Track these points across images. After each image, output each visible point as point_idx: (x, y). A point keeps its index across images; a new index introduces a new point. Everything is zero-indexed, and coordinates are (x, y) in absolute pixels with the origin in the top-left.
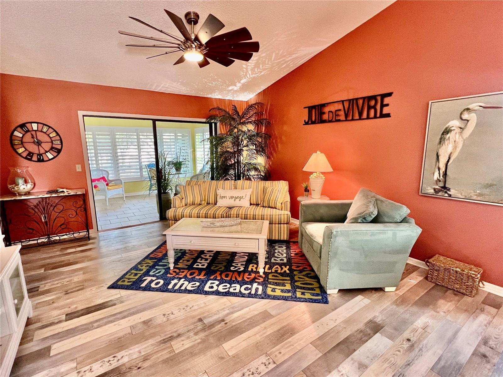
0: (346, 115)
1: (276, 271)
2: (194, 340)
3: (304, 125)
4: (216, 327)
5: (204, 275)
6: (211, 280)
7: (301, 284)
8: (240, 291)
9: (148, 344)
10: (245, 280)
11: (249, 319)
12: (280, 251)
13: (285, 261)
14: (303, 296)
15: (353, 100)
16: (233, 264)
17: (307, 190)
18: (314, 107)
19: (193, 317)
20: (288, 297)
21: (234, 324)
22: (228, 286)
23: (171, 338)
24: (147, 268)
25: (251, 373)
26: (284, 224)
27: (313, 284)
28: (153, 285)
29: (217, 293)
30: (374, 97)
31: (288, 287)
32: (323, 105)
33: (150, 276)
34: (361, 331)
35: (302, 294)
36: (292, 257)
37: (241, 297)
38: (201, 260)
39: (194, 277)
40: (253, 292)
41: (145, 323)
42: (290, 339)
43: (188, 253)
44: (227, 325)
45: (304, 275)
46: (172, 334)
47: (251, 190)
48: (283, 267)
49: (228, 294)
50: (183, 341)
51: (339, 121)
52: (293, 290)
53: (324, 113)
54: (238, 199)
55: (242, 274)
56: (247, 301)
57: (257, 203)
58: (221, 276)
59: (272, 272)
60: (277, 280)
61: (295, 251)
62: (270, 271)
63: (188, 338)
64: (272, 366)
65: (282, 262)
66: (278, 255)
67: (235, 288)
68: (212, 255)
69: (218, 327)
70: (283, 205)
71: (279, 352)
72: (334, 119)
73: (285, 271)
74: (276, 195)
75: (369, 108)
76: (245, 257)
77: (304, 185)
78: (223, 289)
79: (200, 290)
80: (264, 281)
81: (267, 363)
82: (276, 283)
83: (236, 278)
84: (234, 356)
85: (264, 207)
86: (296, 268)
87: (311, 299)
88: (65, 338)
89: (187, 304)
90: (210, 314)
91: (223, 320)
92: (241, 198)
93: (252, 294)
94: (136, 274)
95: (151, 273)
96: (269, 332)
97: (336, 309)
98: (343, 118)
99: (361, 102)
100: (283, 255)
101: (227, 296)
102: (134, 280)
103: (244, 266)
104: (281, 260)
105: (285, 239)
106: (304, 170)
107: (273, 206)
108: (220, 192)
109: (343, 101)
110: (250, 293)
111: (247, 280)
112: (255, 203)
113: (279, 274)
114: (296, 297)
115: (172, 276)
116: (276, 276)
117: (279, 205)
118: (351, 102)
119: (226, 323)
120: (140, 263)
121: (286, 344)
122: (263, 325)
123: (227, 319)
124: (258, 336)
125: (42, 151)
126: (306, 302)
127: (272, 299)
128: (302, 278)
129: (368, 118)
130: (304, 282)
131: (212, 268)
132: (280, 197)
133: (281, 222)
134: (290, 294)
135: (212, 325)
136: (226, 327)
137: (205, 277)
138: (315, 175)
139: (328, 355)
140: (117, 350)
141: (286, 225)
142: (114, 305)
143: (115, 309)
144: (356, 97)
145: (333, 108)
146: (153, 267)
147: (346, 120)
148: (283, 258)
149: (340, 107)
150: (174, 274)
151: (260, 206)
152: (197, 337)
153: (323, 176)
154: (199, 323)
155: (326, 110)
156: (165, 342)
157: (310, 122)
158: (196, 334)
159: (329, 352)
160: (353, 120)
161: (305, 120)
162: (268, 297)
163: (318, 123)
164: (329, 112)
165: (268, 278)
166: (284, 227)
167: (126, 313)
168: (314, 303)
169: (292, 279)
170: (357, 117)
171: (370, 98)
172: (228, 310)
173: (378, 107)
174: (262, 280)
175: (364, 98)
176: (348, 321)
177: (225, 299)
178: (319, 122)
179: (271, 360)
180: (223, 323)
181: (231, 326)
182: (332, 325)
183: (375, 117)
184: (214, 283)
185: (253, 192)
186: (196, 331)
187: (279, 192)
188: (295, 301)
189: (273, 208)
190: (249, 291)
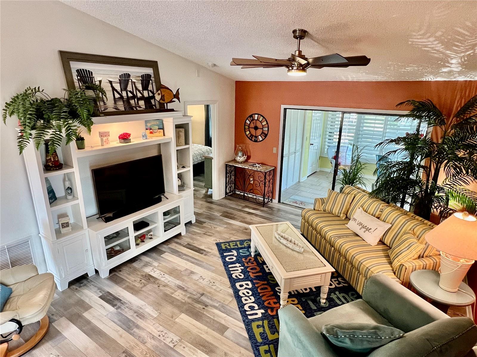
2: (183, 298)
5: (255, 276)
6: (252, 282)
8: (246, 304)
9: (174, 281)
11: (213, 320)
14: (263, 352)
19: (204, 290)
20: (256, 339)
21: (205, 313)
22: (250, 295)
23: (182, 288)
25: (164, 335)
28: (228, 258)
33: (238, 251)
35: (265, 350)
37: (239, 307)
39: (250, 272)
40: (249, 313)
41: (192, 273)
42: (199, 351)
44: (202, 309)
46: (186, 288)
47: (388, 226)
49: (238, 298)
50: (182, 294)
58: (260, 286)
63: (185, 295)
64: (171, 345)
67: (248, 299)
69: (199, 306)
71: (185, 346)
78: (243, 293)
80: (272, 316)
81: (173, 342)
82: (273, 326)
83: (264, 295)
84: (176, 322)
88: (172, 253)
89: (216, 282)
90: (210, 297)
91: (206, 306)
92: (368, 230)
93: (245, 313)
94: (235, 245)
95: (241, 251)
96: (204, 336)
101: (236, 298)
102: (229, 248)
110: (247, 311)
111: (266, 303)
114: (259, 346)
115: (244, 261)
117: (395, 264)
119: (204, 309)
121: (194, 350)
122: (210, 330)
123: (208, 308)
124: (197, 330)
125: (258, 134)
131: (269, 276)
132: (403, 254)
134: (260, 340)
135: (200, 302)
136: (200, 310)
140: (169, 273)
142: (202, 253)
143: (199, 256)
150: (247, 261)
152: (186, 299)
154: (199, 295)
156: (178, 288)
162: (248, 325)
167: (196, 261)
172: (219, 305)
174: (273, 313)
177: (232, 299)
179: (176, 344)
180: (204, 307)
181: (202, 312)
184: (248, 285)
186: (192, 296)
187: (408, 247)
188: (252, 346)
190: (249, 310)
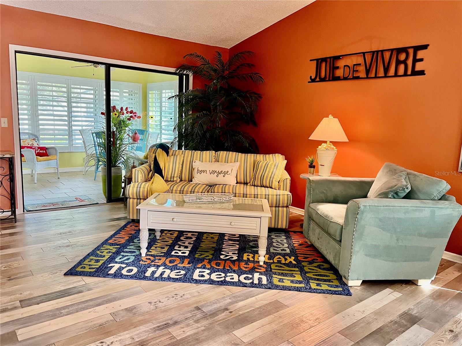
0: (368, 71)
1: (279, 262)
2: (195, 327)
3: (309, 82)
4: (220, 316)
5: (189, 263)
6: (199, 268)
7: (313, 275)
8: (239, 280)
10: (242, 269)
11: (258, 308)
12: (279, 240)
13: (287, 251)
14: (318, 287)
15: (377, 52)
16: (223, 253)
17: (312, 166)
18: (324, 60)
19: (188, 306)
20: (301, 288)
21: (241, 313)
22: (223, 275)
23: (167, 325)
24: (110, 254)
26: (283, 207)
27: (329, 276)
28: (124, 272)
29: (211, 282)
30: (405, 50)
31: (298, 278)
32: (338, 58)
33: (116, 262)
34: (396, 323)
35: (317, 285)
36: (296, 248)
37: (242, 286)
38: (179, 247)
39: (176, 265)
40: (256, 281)
41: (129, 310)
43: (158, 240)
44: (232, 314)
45: (315, 267)
46: (167, 322)
47: (238, 164)
48: (287, 257)
49: (224, 283)
50: (183, 328)
51: (358, 78)
52: (306, 281)
53: (338, 68)
54: (222, 175)
55: (237, 263)
56: (251, 291)
57: (245, 181)
58: (211, 265)
59: (274, 263)
60: (283, 270)
61: (299, 242)
62: (272, 261)
63: (188, 325)
65: (283, 252)
66: (277, 244)
67: (232, 277)
68: (192, 242)
69: (222, 316)
70: (282, 184)
72: (351, 76)
73: (291, 262)
74: (271, 171)
75: (398, 63)
76: (236, 246)
77: (309, 159)
78: (217, 278)
79: (189, 279)
80: (267, 271)
82: (282, 273)
83: (230, 267)
84: (250, 342)
85: (254, 186)
86: (303, 258)
87: (330, 290)
88: (30, 324)
89: (176, 292)
90: (207, 303)
91: (226, 309)
92: (226, 173)
93: (255, 284)
94: (97, 261)
95: (117, 260)
97: (361, 301)
98: (363, 74)
99: (387, 55)
100: (283, 245)
101: (225, 285)
102: (97, 266)
103: (237, 255)
104: (282, 250)
105: (284, 227)
106: (311, 138)
107: (268, 185)
108: (197, 165)
109: (364, 53)
110: (252, 283)
111: (244, 269)
112: (243, 181)
113: (284, 264)
114: (310, 288)
115: (146, 263)
116: (281, 267)
117: (275, 184)
118: (375, 55)
119: (231, 312)
120: (98, 248)
122: (277, 315)
123: (232, 308)
124: (273, 324)
126: (324, 293)
127: (281, 289)
128: (313, 270)
129: (396, 75)
130: (317, 273)
131: (196, 256)
132: (276, 174)
133: (279, 204)
134: (302, 285)
135: (214, 313)
136: (232, 316)
137: (190, 265)
138: (325, 146)
139: (361, 343)
140: (103, 336)
141: (285, 209)
142: (80, 292)
143: (83, 296)
144: (381, 49)
145: (350, 61)
146: (117, 253)
147: (367, 78)
148: (285, 248)
149: (360, 60)
150: (149, 261)
151: (249, 184)
152: (199, 325)
153: (335, 147)
154: (198, 312)
155: (341, 63)
156: (162, 329)
157: (318, 79)
158: (197, 321)
159: (362, 340)
160: (376, 77)
161: (311, 77)
162: (277, 287)
163: (329, 80)
164: (345, 66)
165: (271, 269)
166: (283, 211)
167: (99, 301)
168: (333, 294)
169: (301, 269)
170: (381, 73)
171: (400, 51)
172: (230, 299)
173: (410, 62)
174: (263, 270)
175: (392, 50)
176: (379, 313)
177: (223, 288)
178: (331, 79)
180: (228, 312)
181: (237, 315)
182: (359, 316)
183: (405, 74)
184: (203, 272)
185: (240, 167)
186: (195, 319)
187: (275, 168)
188: (310, 292)
189: (267, 187)
190: (251, 281)
